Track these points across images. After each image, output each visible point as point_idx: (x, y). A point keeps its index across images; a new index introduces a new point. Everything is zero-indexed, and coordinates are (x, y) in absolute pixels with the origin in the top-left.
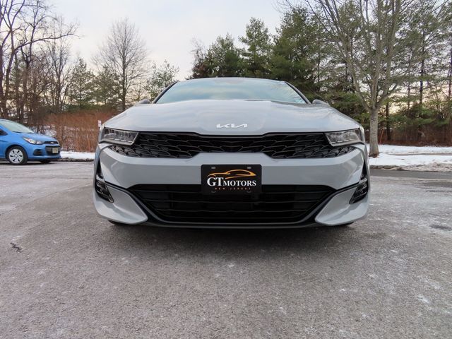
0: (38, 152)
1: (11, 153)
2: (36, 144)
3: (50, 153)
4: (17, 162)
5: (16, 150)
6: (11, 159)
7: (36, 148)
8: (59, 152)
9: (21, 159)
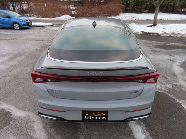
0: (24, 25)
1: (15, 25)
2: (23, 22)
3: (28, 25)
4: (17, 29)
5: (16, 24)
6: (15, 28)
7: (23, 23)
8: (31, 24)
9: (19, 27)
